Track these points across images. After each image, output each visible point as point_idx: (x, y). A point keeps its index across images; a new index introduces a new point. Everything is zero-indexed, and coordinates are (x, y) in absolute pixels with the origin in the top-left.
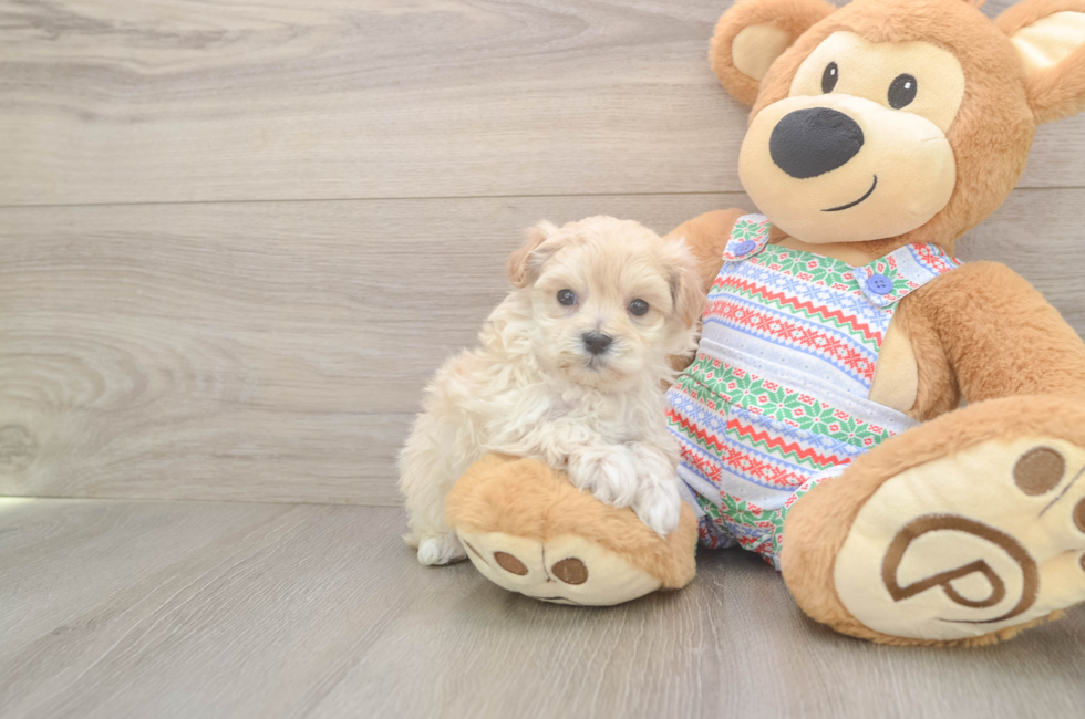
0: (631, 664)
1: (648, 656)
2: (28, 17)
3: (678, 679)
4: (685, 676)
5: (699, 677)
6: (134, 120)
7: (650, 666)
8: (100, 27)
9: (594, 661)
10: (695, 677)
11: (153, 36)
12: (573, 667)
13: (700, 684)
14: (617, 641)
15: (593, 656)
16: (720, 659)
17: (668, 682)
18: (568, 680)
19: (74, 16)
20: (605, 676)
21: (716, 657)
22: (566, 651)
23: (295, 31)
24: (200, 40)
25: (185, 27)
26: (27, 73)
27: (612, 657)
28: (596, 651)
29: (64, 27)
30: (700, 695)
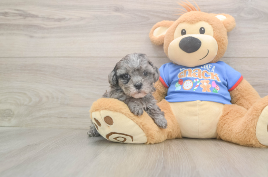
2: (19, 14)
6: (43, 38)
8: (36, 16)
11: (48, 19)
19: (30, 14)
23: (82, 19)
24: (60, 20)
25: (56, 17)
26: (17, 27)
29: (27, 16)
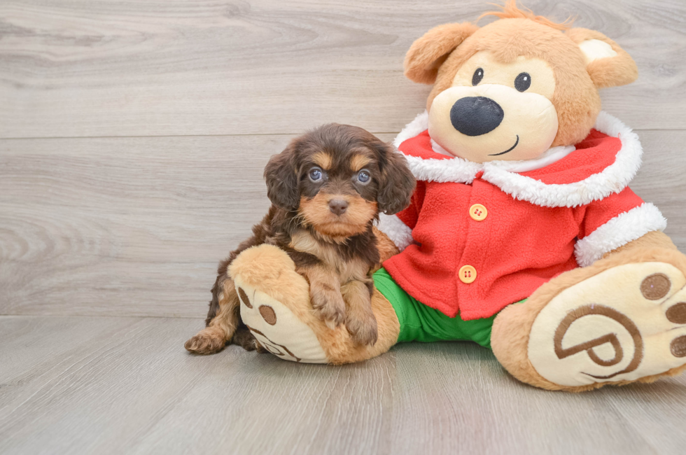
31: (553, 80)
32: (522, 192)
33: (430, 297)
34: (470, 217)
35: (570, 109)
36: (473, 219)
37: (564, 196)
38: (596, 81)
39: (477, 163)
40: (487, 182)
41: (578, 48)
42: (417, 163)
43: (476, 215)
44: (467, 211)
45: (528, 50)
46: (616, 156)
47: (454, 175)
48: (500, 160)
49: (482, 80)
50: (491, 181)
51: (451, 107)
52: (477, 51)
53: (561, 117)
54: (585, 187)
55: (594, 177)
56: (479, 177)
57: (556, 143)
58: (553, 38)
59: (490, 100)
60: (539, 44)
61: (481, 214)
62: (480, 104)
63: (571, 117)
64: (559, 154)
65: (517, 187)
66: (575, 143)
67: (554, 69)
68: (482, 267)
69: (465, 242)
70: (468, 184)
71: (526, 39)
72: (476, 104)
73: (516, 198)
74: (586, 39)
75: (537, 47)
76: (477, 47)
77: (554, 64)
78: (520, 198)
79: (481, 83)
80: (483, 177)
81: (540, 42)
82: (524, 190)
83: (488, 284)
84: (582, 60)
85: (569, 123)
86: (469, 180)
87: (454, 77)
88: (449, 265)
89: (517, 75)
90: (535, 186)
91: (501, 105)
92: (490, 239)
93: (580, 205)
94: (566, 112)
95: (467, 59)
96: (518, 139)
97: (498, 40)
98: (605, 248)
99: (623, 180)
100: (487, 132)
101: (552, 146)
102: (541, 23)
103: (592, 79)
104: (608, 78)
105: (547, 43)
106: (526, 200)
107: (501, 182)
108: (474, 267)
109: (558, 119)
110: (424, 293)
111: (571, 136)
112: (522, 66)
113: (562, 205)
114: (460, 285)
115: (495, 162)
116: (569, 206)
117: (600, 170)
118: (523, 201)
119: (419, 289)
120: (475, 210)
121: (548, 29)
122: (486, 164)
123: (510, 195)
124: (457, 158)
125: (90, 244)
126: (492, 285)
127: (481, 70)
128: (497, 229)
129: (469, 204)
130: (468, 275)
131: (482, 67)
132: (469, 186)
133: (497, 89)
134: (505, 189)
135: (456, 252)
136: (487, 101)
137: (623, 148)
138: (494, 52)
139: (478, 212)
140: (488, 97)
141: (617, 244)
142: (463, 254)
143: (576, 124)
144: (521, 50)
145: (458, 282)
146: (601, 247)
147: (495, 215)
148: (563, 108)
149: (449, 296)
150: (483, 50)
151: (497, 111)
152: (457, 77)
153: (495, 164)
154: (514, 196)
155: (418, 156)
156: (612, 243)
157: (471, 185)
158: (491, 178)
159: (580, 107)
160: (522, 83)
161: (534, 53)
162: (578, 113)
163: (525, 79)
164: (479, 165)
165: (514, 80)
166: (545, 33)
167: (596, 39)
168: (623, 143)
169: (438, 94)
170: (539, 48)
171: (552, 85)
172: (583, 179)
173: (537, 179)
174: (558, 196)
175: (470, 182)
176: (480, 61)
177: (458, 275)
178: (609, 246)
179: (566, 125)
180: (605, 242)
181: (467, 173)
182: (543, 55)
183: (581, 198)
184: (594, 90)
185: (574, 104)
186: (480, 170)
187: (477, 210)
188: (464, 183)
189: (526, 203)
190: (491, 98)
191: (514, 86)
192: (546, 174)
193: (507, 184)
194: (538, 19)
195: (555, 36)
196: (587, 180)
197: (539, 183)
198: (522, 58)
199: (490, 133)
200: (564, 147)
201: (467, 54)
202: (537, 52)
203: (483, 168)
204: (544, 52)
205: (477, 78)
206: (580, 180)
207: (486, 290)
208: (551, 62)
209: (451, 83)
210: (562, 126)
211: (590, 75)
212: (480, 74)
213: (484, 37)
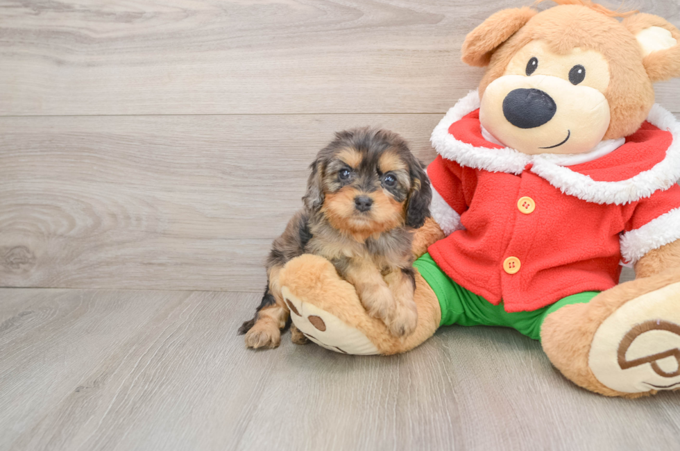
0: (409, 405)
1: (417, 399)
3: (437, 415)
4: (440, 412)
5: (448, 414)
7: (419, 406)
9: (388, 403)
10: (446, 413)
12: (377, 409)
13: (449, 418)
14: (398, 389)
15: (387, 399)
16: (457, 400)
17: (432, 418)
18: (377, 418)
20: (396, 414)
21: (454, 399)
22: (371, 397)
24: (129, 17)
27: (397, 400)
28: (388, 395)
30: (451, 425)
31: (608, 73)
32: (571, 188)
33: (474, 285)
34: (518, 209)
35: (623, 104)
36: (520, 212)
37: (611, 194)
38: (652, 75)
39: (527, 154)
40: (536, 175)
41: (635, 39)
42: (468, 151)
43: (524, 208)
44: (515, 202)
45: (584, 42)
46: (667, 152)
47: (503, 165)
48: (549, 153)
49: (536, 70)
50: (541, 175)
51: (504, 98)
52: (532, 39)
53: (614, 111)
54: (634, 185)
55: (643, 175)
56: (528, 169)
57: (606, 136)
58: (610, 29)
59: (543, 93)
60: (595, 36)
61: (529, 207)
62: (533, 98)
63: (624, 112)
64: (609, 147)
65: (566, 184)
66: (626, 135)
67: (609, 62)
68: (526, 258)
69: (511, 233)
70: (517, 175)
71: (583, 30)
72: (529, 97)
73: (565, 193)
74: (645, 28)
75: (593, 39)
76: (533, 35)
77: (610, 57)
78: (567, 193)
79: (535, 73)
80: (533, 170)
81: (596, 34)
82: (574, 186)
83: (530, 275)
84: (638, 51)
85: (621, 117)
86: (519, 171)
87: (508, 64)
88: (494, 255)
89: (572, 67)
90: (583, 181)
91: (554, 99)
92: (537, 232)
93: (630, 203)
94: (619, 106)
95: (522, 47)
96: (569, 134)
97: (554, 30)
98: (654, 243)
99: (672, 177)
100: (539, 126)
101: (603, 139)
102: (598, 11)
103: (647, 73)
104: (664, 72)
105: (604, 34)
106: (574, 195)
107: (551, 176)
108: (518, 258)
109: (611, 113)
110: (468, 281)
111: (623, 130)
112: (577, 58)
113: (609, 202)
114: (504, 276)
115: (544, 155)
116: (617, 204)
117: (649, 167)
118: (571, 196)
119: (463, 277)
120: (523, 203)
121: (605, 18)
122: (535, 156)
123: (559, 189)
124: (507, 148)
125: (137, 220)
126: (535, 276)
127: (534, 59)
128: (544, 222)
129: (517, 196)
130: (512, 266)
131: (537, 57)
132: (518, 178)
133: (550, 81)
134: (554, 182)
135: (502, 243)
136: (540, 94)
137: (673, 143)
138: (550, 42)
139: (526, 205)
140: (541, 90)
141: (666, 240)
142: (509, 246)
143: (629, 119)
144: (578, 41)
145: (502, 273)
146: (650, 241)
147: (543, 209)
148: (617, 103)
149: (493, 285)
150: (538, 39)
151: (550, 105)
152: (511, 64)
153: (544, 157)
154: (563, 190)
155: (469, 143)
156: (661, 239)
157: (520, 175)
158: (541, 172)
159: (633, 102)
160: (577, 76)
161: (590, 46)
162: (631, 108)
163: (580, 71)
164: (528, 156)
165: (568, 72)
166: (602, 23)
167: (656, 26)
168: (674, 137)
169: (491, 82)
170: (596, 39)
171: (607, 79)
172: (632, 177)
173: (586, 174)
174: (606, 194)
175: (519, 173)
176: (535, 49)
177: (502, 266)
178: (658, 241)
179: (618, 119)
180: (655, 237)
181: (516, 164)
182: (599, 47)
183: (630, 196)
184: (649, 84)
185: (627, 100)
186: (530, 162)
187: (525, 203)
188: (514, 174)
189: (574, 199)
190: (544, 91)
191: (568, 78)
192: (595, 169)
193: (557, 178)
194: (596, 7)
195: (612, 26)
196: (635, 178)
197: (587, 179)
198: (577, 50)
199: (542, 127)
200: (613, 140)
201: (522, 42)
202: (593, 44)
203: (533, 160)
204: (600, 44)
205: (531, 67)
206: (628, 178)
207: (528, 281)
208: (606, 55)
209: (505, 69)
210: (613, 121)
211: (646, 68)
212: (534, 63)
213: (540, 25)
